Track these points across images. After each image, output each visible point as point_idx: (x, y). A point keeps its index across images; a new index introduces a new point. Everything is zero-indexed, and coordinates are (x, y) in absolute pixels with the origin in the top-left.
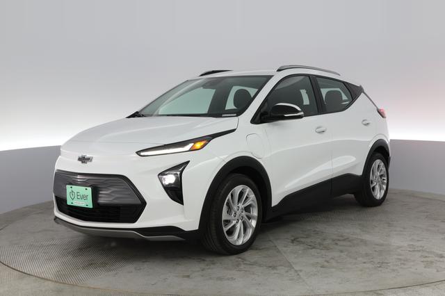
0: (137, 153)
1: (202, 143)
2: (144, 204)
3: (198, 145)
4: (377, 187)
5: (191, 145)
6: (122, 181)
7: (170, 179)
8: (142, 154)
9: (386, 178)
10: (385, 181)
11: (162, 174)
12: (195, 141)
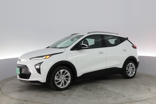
0: (30, 59)
1: (49, 56)
2: (31, 74)
3: (48, 57)
4: (130, 72)
5: (45, 57)
6: (26, 67)
7: (38, 67)
8: (31, 59)
9: (135, 69)
10: (135, 70)
11: (36, 65)
12: (46, 56)
